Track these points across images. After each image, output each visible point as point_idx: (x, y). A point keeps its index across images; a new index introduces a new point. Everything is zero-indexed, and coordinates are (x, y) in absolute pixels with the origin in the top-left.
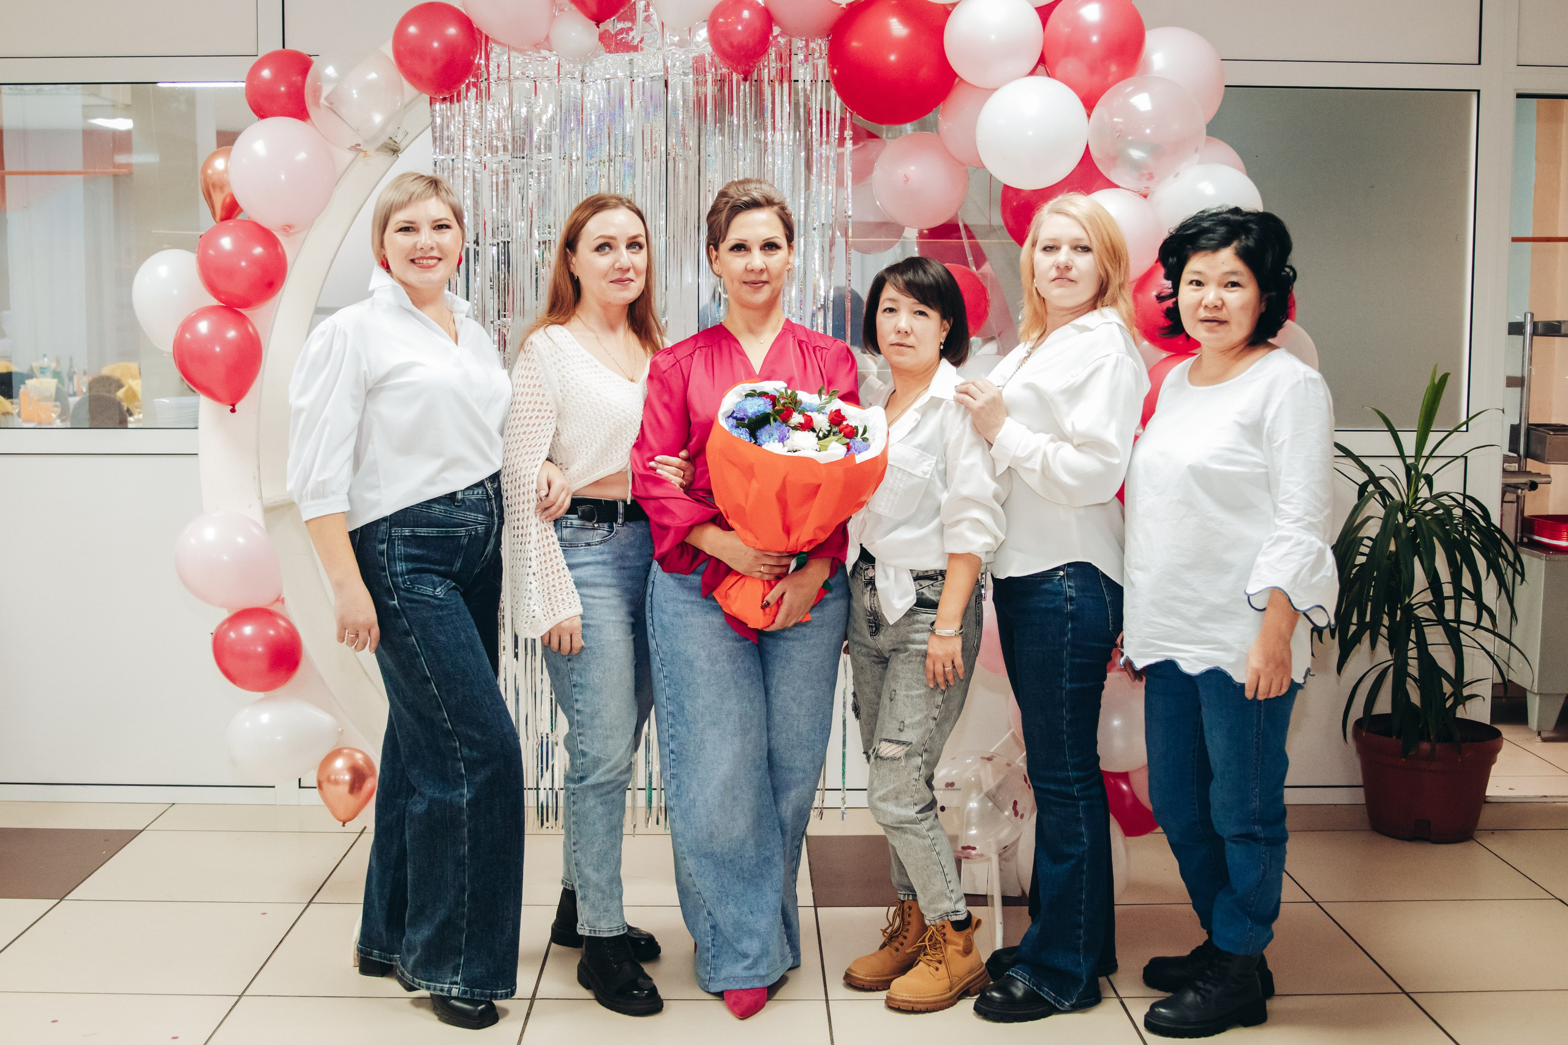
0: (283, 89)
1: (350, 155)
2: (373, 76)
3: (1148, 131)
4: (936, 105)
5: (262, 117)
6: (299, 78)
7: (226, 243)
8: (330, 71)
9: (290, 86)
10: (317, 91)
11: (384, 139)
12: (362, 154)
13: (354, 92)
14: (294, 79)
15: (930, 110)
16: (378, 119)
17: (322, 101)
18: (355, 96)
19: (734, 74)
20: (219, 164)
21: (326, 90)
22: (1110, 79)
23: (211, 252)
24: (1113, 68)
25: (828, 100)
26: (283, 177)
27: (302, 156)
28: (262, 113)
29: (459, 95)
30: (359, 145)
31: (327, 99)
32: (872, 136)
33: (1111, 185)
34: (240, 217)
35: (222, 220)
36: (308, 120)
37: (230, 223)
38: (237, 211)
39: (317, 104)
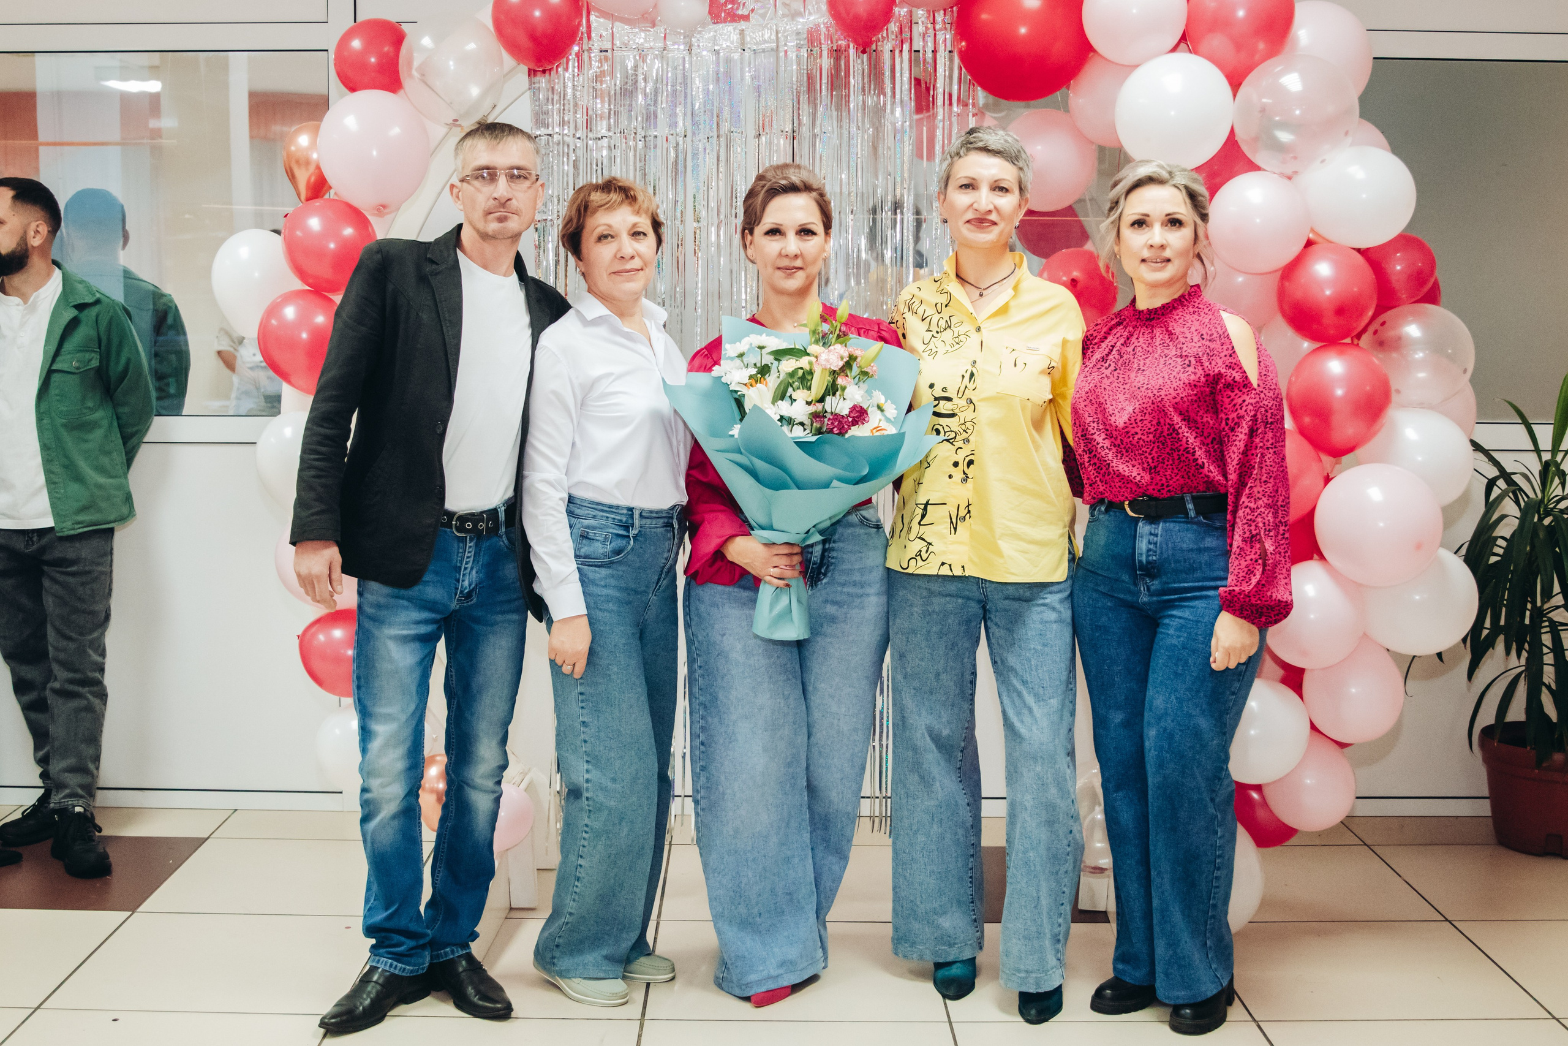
0: (373, 60)
2: (471, 46)
3: (1298, 112)
4: (1066, 82)
5: (353, 89)
6: (391, 49)
7: (314, 223)
8: (426, 41)
9: (381, 56)
10: (410, 64)
11: (479, 115)
13: (451, 63)
14: (386, 49)
15: (1060, 87)
16: (475, 91)
17: (415, 73)
18: (452, 67)
19: (851, 46)
20: (304, 140)
21: (420, 61)
22: (1258, 57)
23: (298, 234)
24: (1261, 46)
26: (375, 153)
27: (396, 131)
28: (351, 86)
29: (558, 66)
30: (456, 120)
31: (418, 69)
33: (1256, 168)
34: (328, 196)
35: (308, 199)
36: (401, 92)
37: (317, 203)
38: (325, 188)
39: (410, 76)
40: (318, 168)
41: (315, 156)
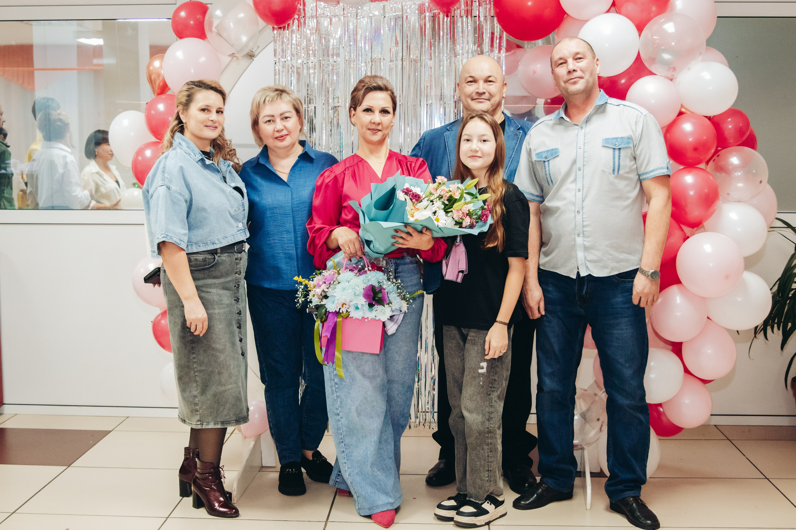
0: (192, 22)
1: (229, 59)
2: (242, 15)
3: (673, 44)
4: (553, 30)
5: (181, 38)
6: (201, 16)
7: (161, 107)
8: (218, 13)
9: (196, 20)
10: (211, 24)
11: (247, 51)
12: (235, 58)
13: (232, 24)
14: (198, 17)
15: (550, 33)
16: (244, 39)
17: (213, 29)
18: (232, 26)
19: (441, 13)
20: (157, 64)
21: (216, 23)
22: (652, 14)
23: (153, 112)
24: (654, 8)
25: (493, 27)
26: (192, 71)
27: (203, 59)
28: (180, 35)
29: (288, 25)
30: (234, 54)
31: (215, 28)
32: (519, 47)
33: (651, 73)
34: (168, 93)
35: (158, 94)
36: (206, 40)
37: (163, 96)
38: (167, 90)
39: (211, 31)
40: (164, 78)
41: (162, 72)
